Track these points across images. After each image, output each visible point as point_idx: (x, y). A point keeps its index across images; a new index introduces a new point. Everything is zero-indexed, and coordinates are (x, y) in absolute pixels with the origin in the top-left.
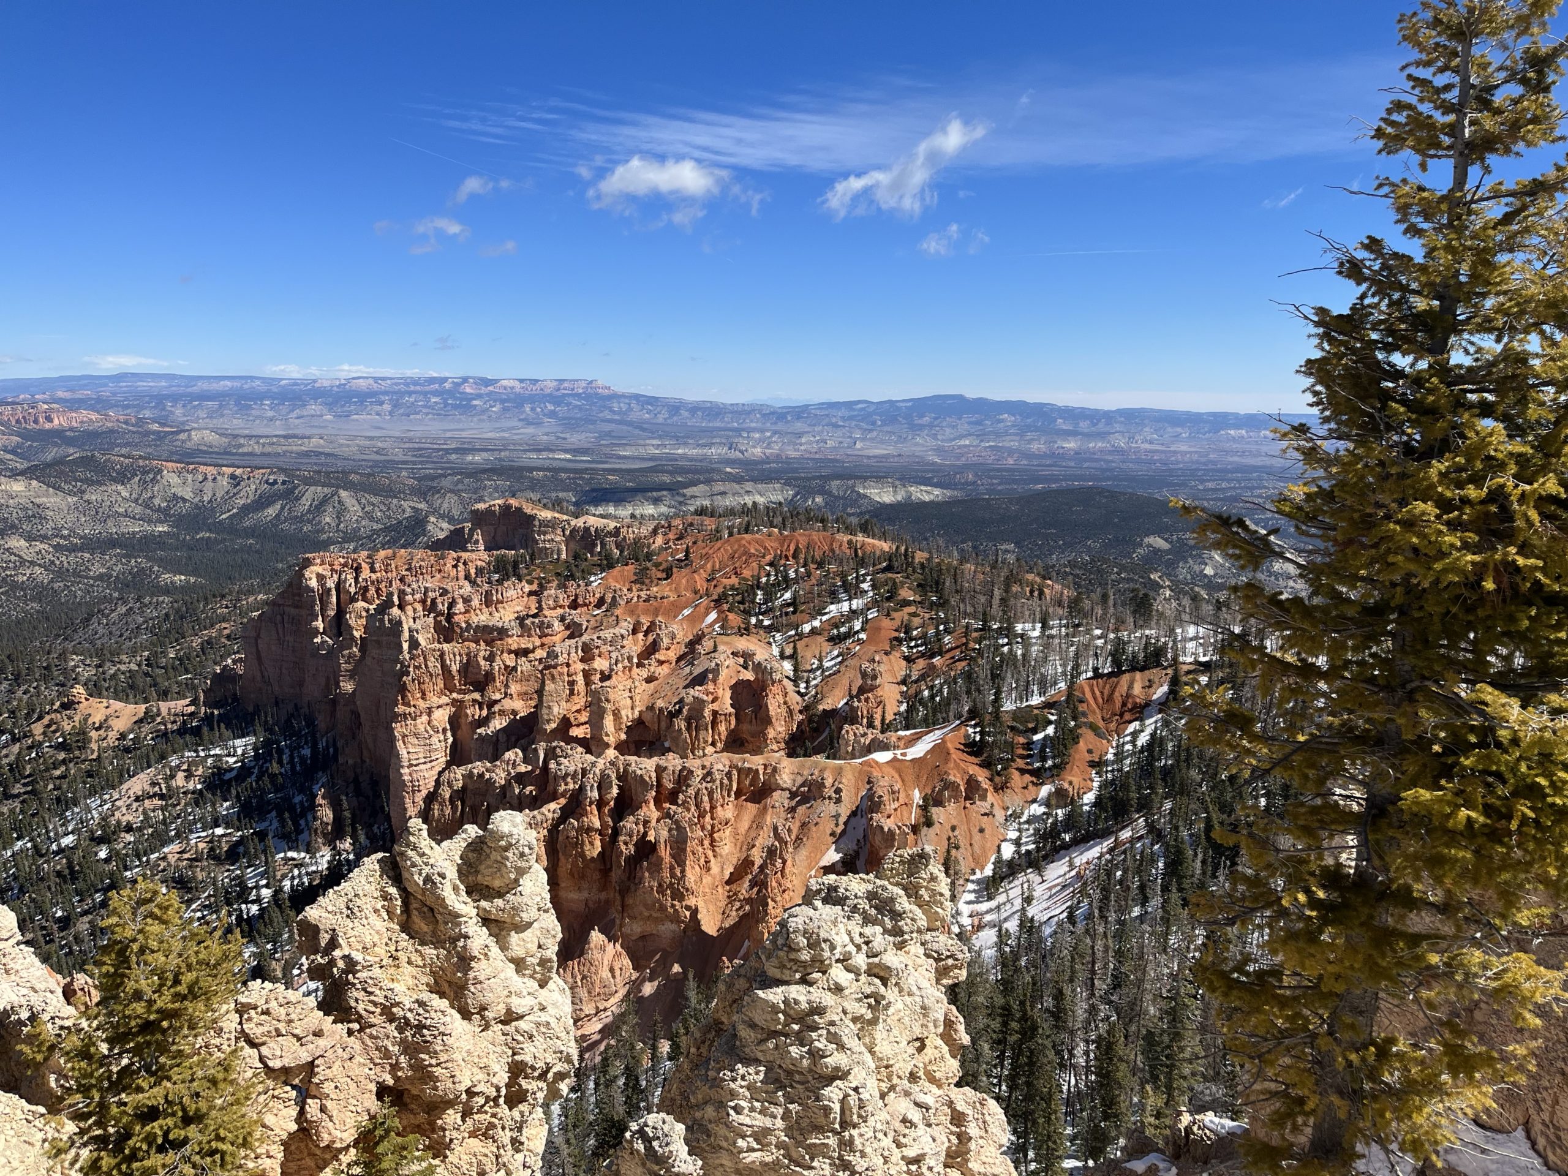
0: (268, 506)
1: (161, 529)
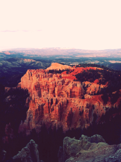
0: (32, 63)
1: (20, 66)
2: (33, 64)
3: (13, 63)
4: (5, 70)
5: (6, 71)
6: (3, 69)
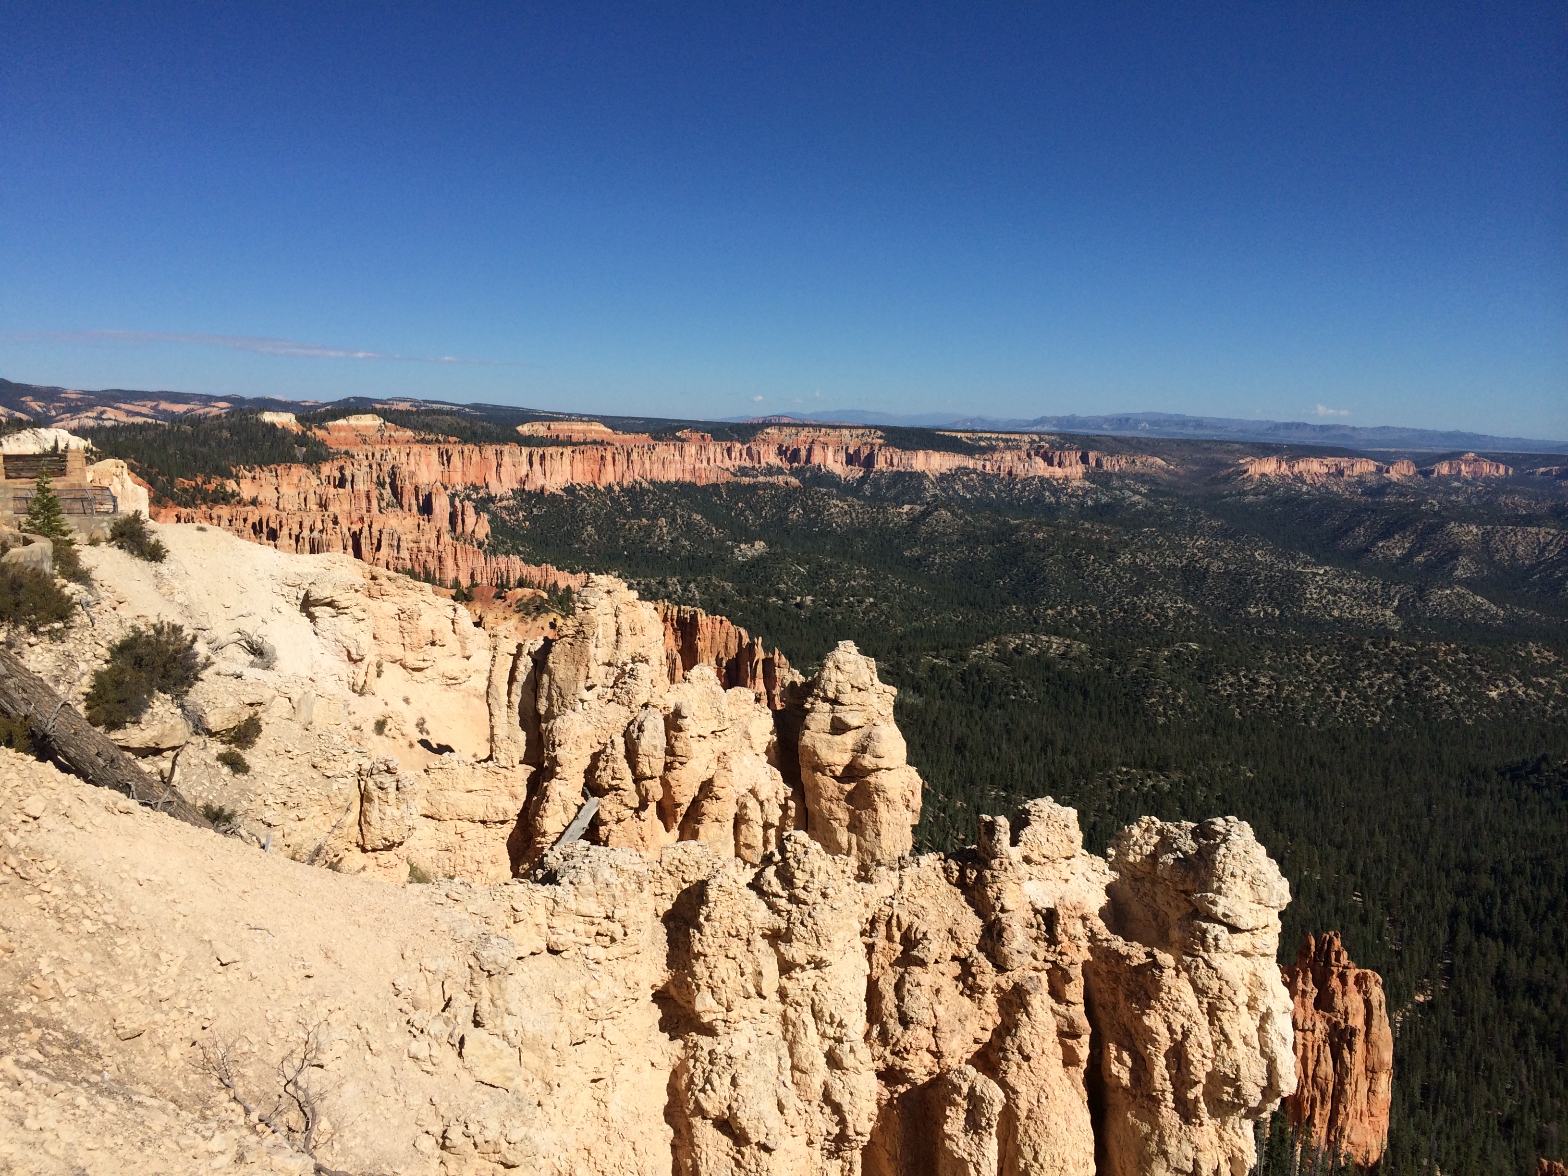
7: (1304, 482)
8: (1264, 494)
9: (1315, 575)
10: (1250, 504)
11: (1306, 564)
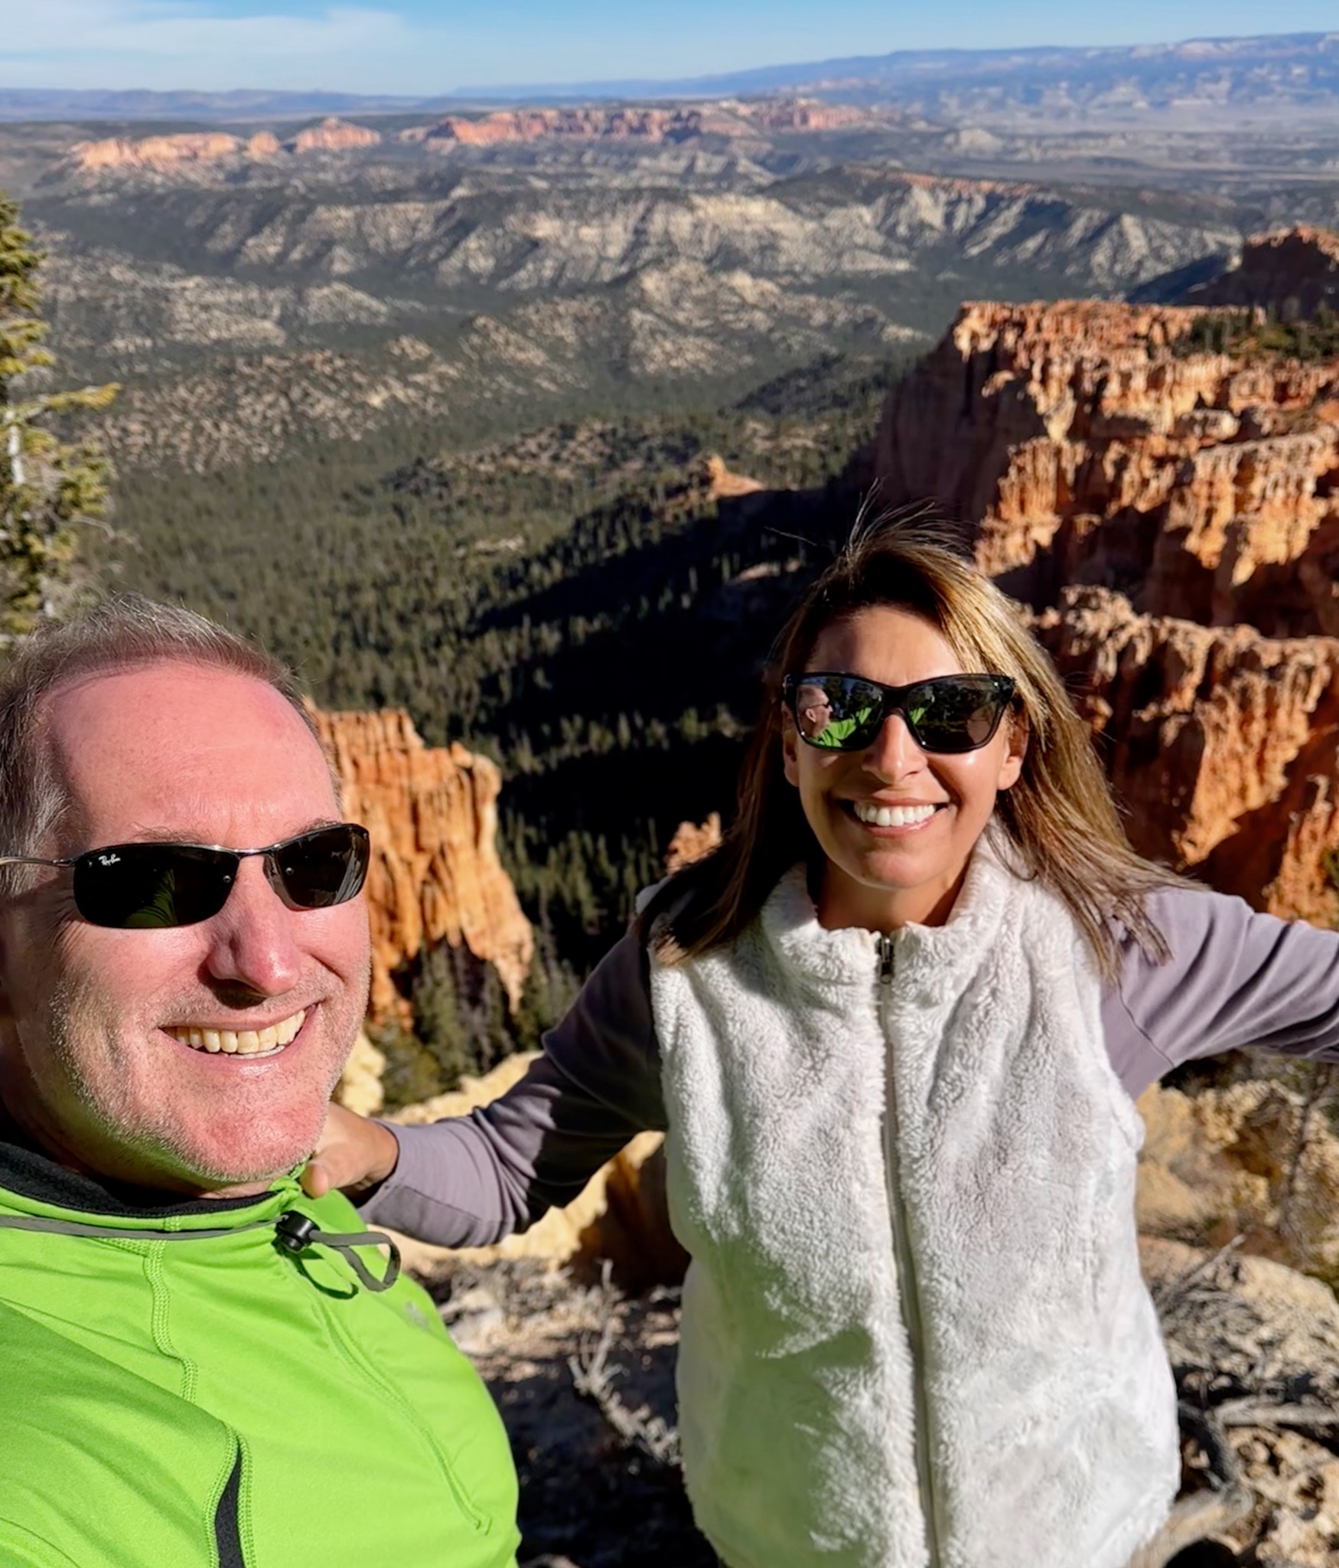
1: (902, 266)
2: (1032, 244)
3: (835, 219)
4: (744, 306)
5: (754, 307)
6: (732, 290)
7: (155, 171)
8: (110, 190)
9: (184, 289)
10: (98, 208)
11: (173, 277)
